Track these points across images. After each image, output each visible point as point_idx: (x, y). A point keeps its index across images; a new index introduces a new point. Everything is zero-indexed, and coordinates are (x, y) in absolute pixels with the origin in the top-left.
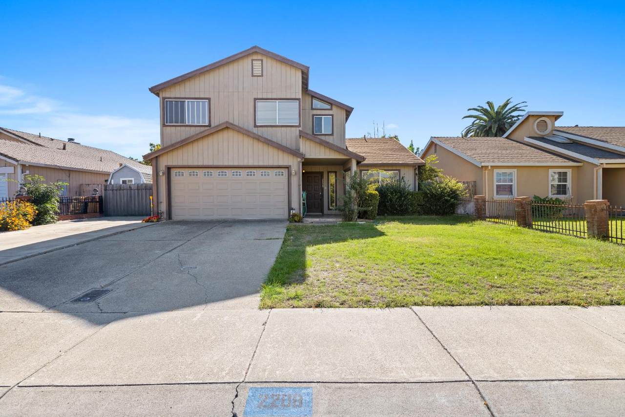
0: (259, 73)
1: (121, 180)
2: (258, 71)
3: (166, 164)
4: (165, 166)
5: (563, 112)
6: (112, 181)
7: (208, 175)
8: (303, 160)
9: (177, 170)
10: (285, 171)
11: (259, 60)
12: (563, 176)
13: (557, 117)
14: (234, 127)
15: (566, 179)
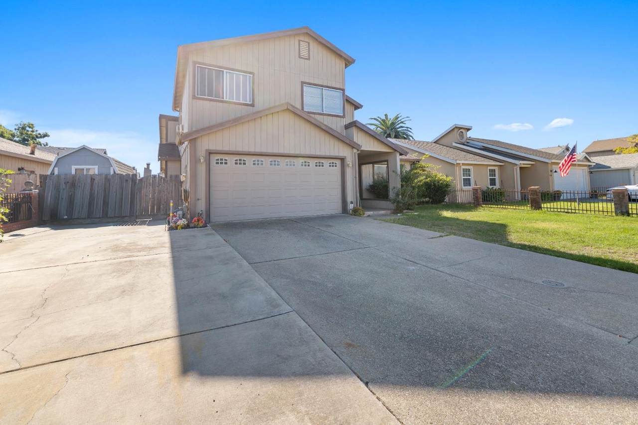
0: (306, 56)
1: (74, 168)
2: (304, 53)
3: (207, 148)
4: (206, 150)
5: (471, 127)
6: (56, 169)
7: (258, 164)
8: (359, 152)
9: (219, 157)
10: (338, 162)
11: (306, 42)
12: (492, 172)
13: (468, 130)
14: (295, 109)
15: (495, 174)
